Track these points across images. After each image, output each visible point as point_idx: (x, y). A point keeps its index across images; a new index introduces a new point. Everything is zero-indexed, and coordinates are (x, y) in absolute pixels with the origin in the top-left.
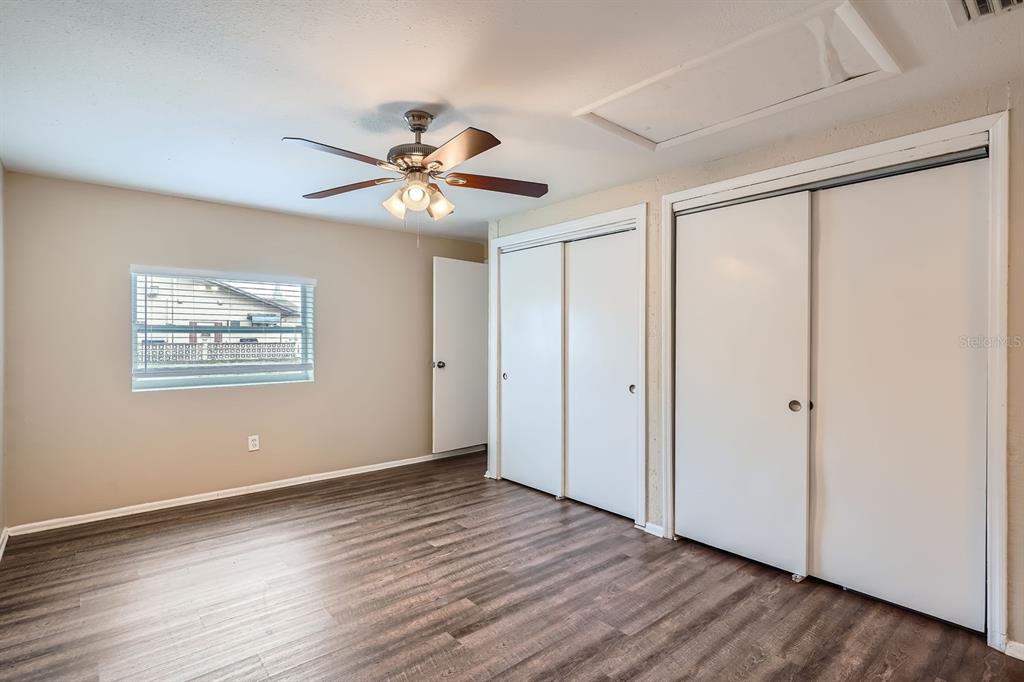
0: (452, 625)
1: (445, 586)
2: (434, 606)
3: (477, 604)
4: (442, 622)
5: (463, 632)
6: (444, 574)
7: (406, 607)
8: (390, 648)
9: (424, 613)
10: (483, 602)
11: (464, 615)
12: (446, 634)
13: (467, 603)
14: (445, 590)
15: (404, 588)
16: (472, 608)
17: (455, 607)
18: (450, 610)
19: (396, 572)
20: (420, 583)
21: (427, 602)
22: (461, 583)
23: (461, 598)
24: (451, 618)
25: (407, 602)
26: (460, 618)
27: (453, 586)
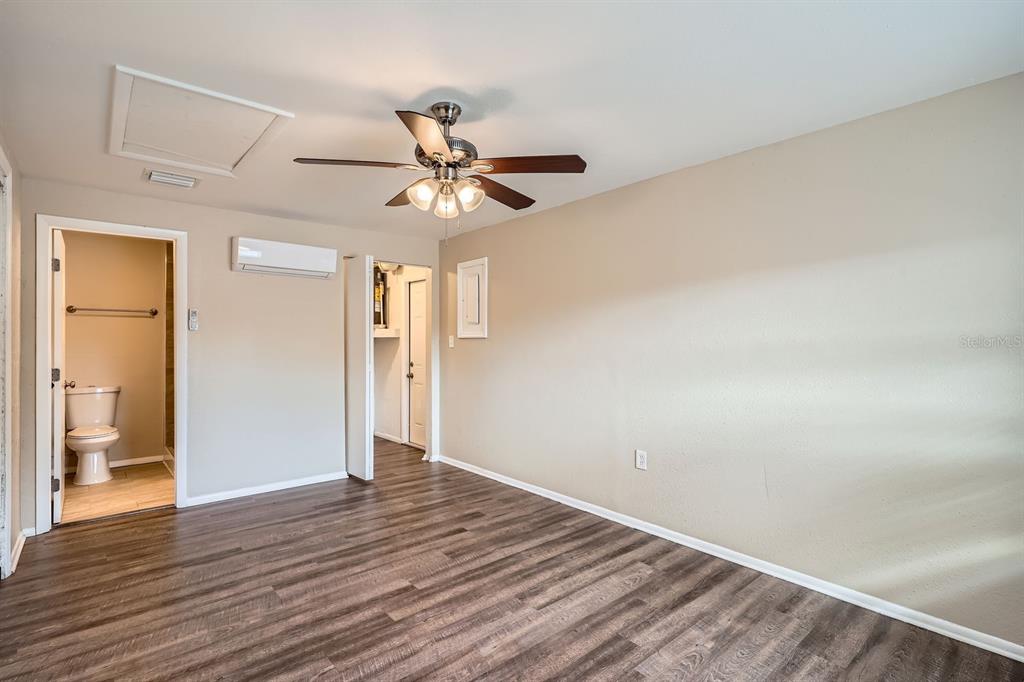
0: (414, 595)
1: (417, 638)
2: (429, 613)
3: (385, 615)
4: (422, 598)
5: (406, 589)
6: (415, 658)
7: (457, 612)
8: (462, 579)
9: (439, 605)
10: (379, 617)
11: (401, 603)
12: (420, 588)
13: (395, 616)
14: (417, 631)
15: (465, 635)
16: (391, 611)
17: (408, 611)
18: (413, 608)
19: (481, 660)
20: (446, 642)
21: (436, 618)
22: (396, 641)
23: (400, 621)
24: (414, 601)
25: (458, 616)
26: (405, 601)
27: (406, 637)
